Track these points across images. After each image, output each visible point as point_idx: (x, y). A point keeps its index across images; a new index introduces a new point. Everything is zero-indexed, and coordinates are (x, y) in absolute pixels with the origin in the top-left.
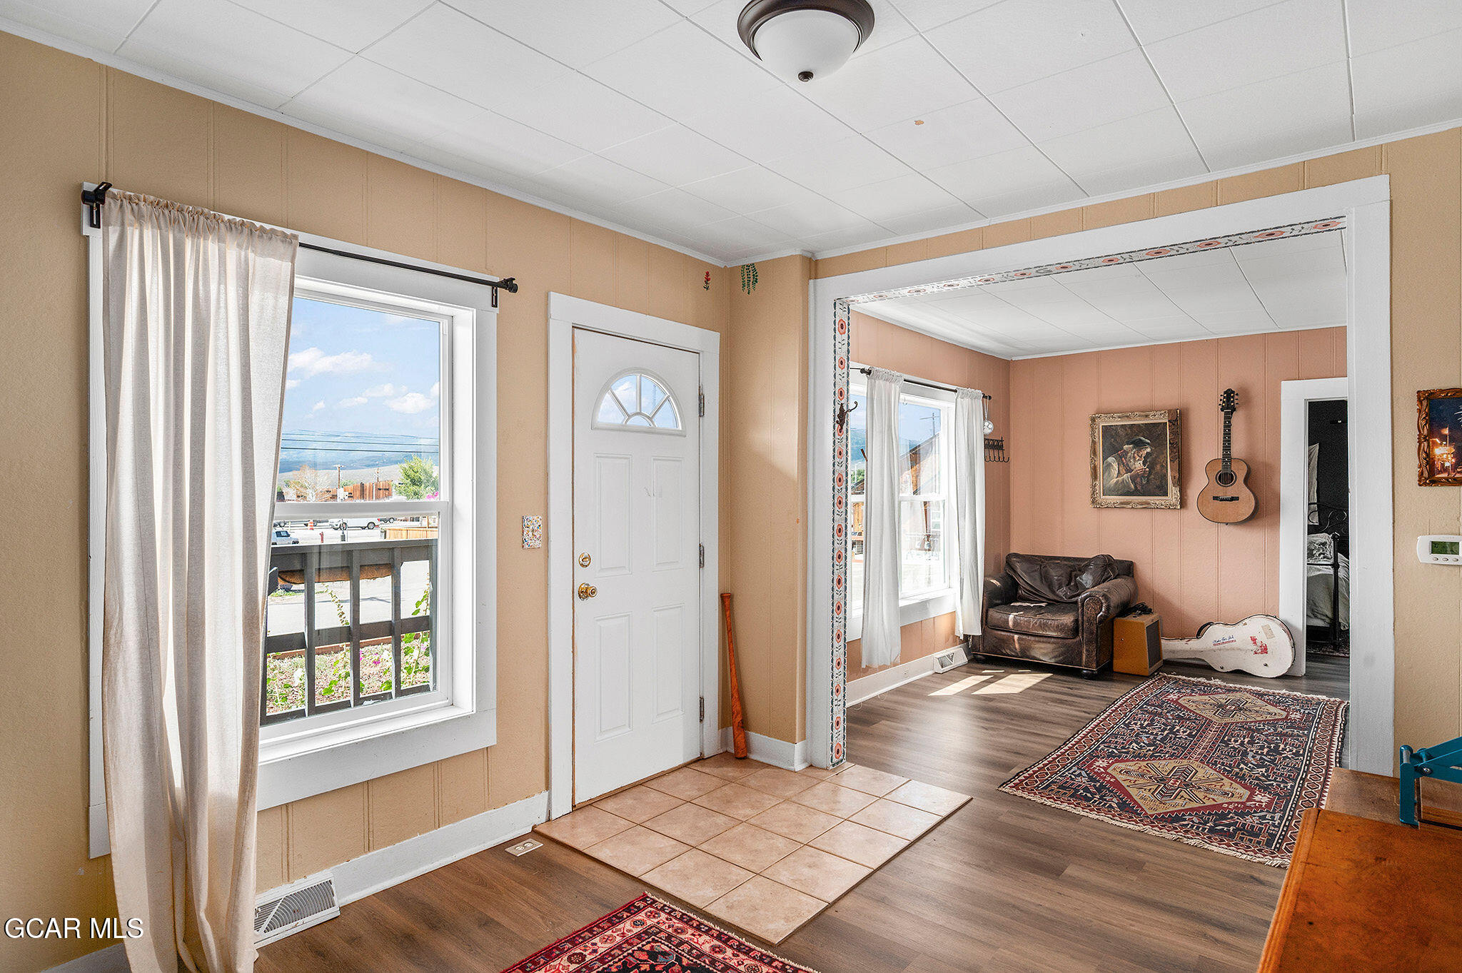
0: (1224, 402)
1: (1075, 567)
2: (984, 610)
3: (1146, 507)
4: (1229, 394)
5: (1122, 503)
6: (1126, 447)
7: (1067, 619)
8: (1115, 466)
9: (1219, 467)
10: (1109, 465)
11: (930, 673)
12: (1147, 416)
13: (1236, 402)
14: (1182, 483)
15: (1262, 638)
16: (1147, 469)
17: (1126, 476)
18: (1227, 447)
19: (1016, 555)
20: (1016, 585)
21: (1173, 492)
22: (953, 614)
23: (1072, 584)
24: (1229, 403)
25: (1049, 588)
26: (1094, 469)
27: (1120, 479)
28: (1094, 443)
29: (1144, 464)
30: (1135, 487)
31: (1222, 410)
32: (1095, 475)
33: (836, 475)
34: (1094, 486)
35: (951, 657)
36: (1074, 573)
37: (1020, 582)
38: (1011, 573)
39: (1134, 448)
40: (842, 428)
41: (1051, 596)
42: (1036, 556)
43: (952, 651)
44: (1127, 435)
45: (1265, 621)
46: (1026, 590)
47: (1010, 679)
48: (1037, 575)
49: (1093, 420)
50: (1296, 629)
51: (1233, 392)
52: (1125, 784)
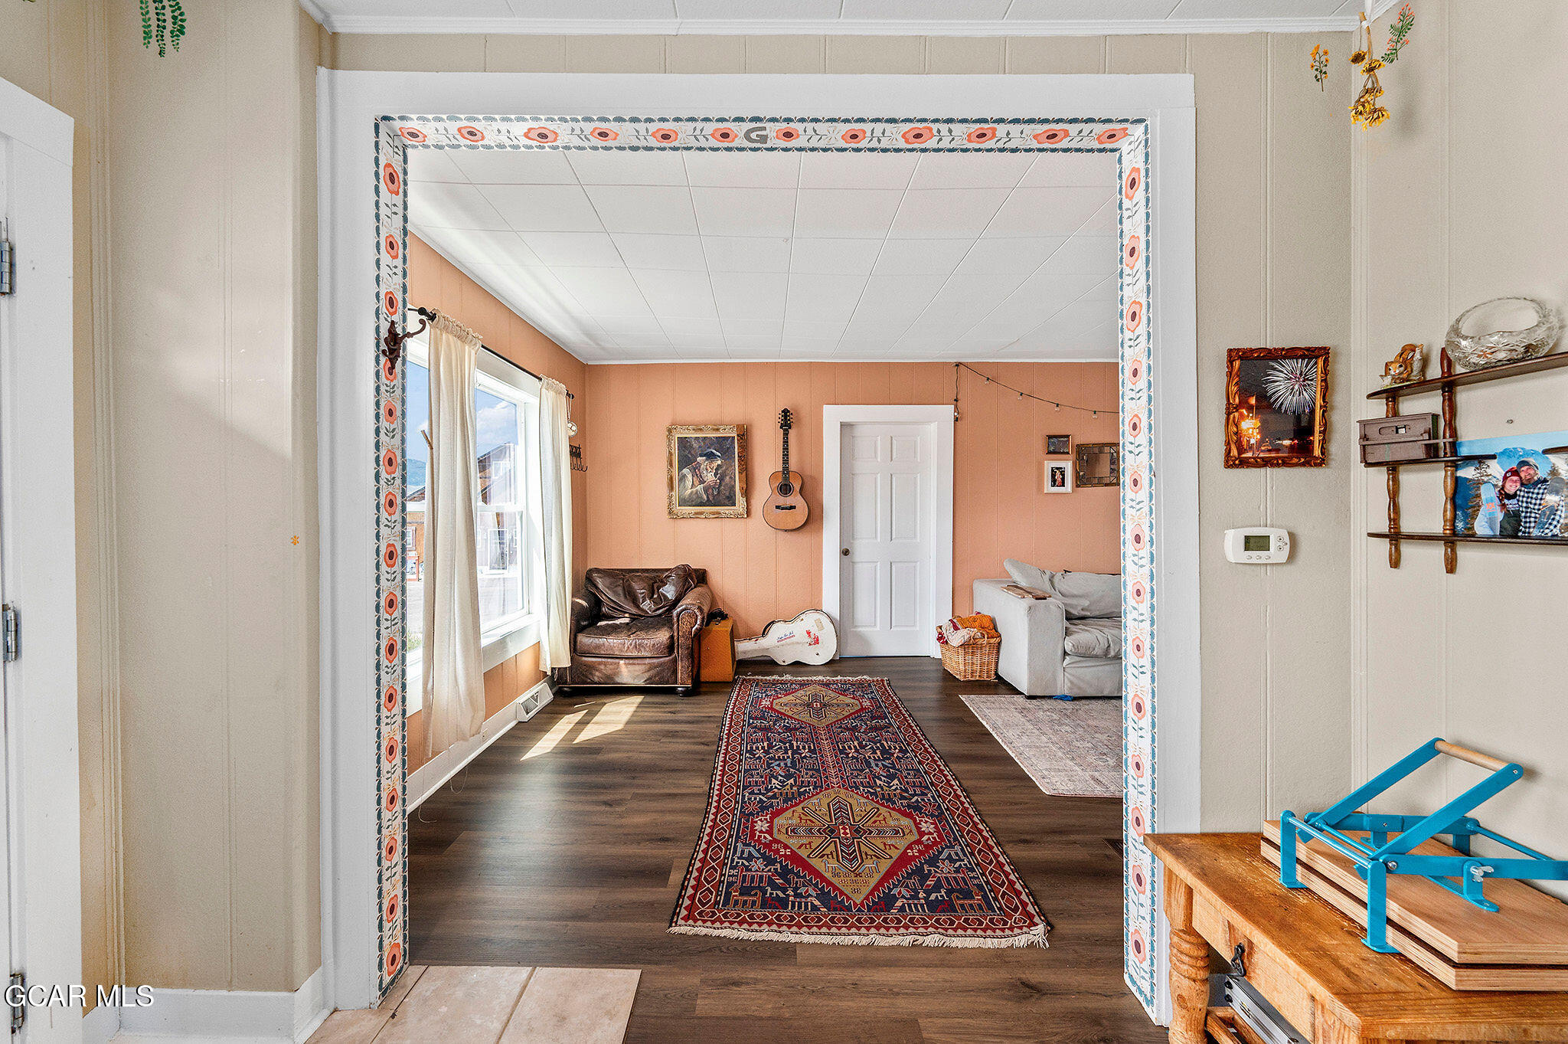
0: (782, 420)
1: (655, 579)
2: (572, 636)
3: (718, 516)
4: (785, 412)
5: (696, 513)
6: (699, 459)
7: (662, 636)
8: (690, 477)
9: (780, 480)
10: (684, 476)
11: (512, 724)
12: (718, 430)
13: (791, 420)
14: (747, 493)
15: (814, 631)
16: (718, 481)
17: (700, 488)
18: (786, 461)
19: (597, 570)
20: (597, 603)
21: (740, 500)
22: (538, 645)
23: (655, 596)
24: (787, 420)
25: (633, 603)
26: (671, 479)
27: (694, 489)
28: (671, 454)
29: (715, 475)
30: (708, 497)
31: (781, 428)
32: (671, 487)
33: (383, 452)
34: (670, 497)
35: (535, 698)
36: (655, 585)
37: (603, 598)
38: (593, 590)
39: (707, 460)
40: (393, 367)
41: (634, 611)
42: (618, 570)
43: (536, 691)
44: (699, 447)
45: (817, 616)
46: (611, 607)
47: (607, 713)
48: (620, 590)
49: (670, 431)
50: (836, 620)
51: (789, 411)
52: (803, 853)
